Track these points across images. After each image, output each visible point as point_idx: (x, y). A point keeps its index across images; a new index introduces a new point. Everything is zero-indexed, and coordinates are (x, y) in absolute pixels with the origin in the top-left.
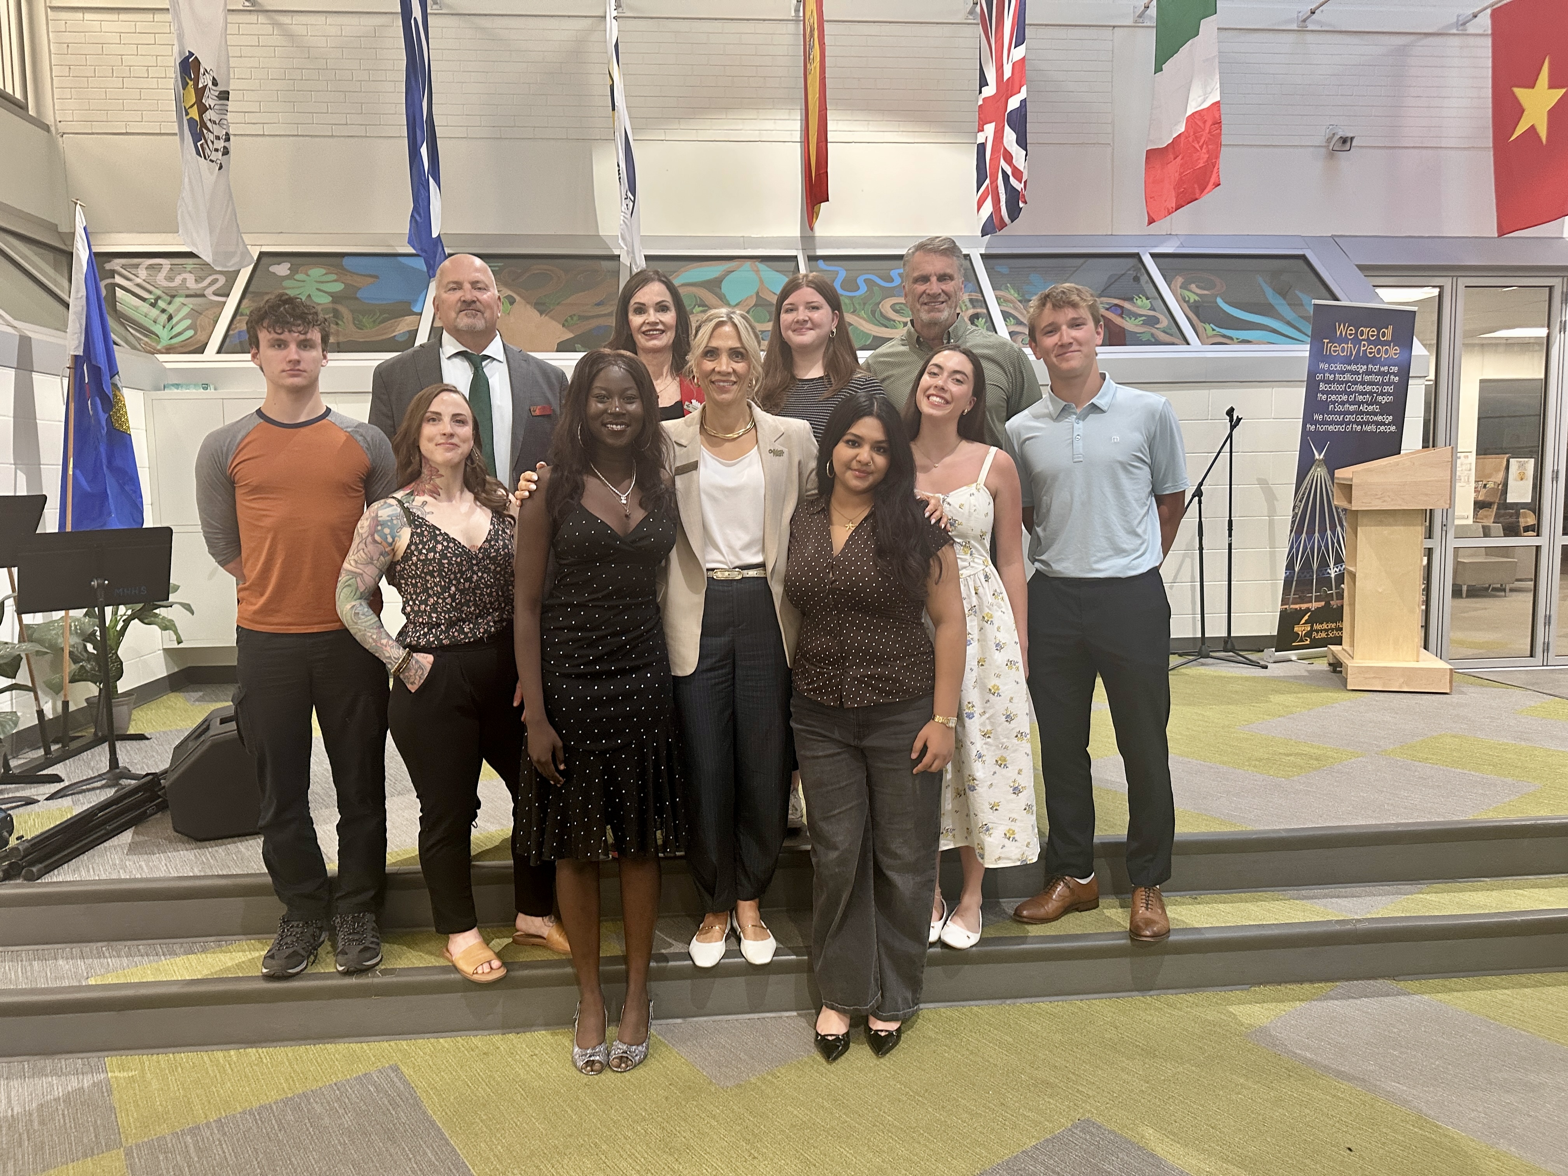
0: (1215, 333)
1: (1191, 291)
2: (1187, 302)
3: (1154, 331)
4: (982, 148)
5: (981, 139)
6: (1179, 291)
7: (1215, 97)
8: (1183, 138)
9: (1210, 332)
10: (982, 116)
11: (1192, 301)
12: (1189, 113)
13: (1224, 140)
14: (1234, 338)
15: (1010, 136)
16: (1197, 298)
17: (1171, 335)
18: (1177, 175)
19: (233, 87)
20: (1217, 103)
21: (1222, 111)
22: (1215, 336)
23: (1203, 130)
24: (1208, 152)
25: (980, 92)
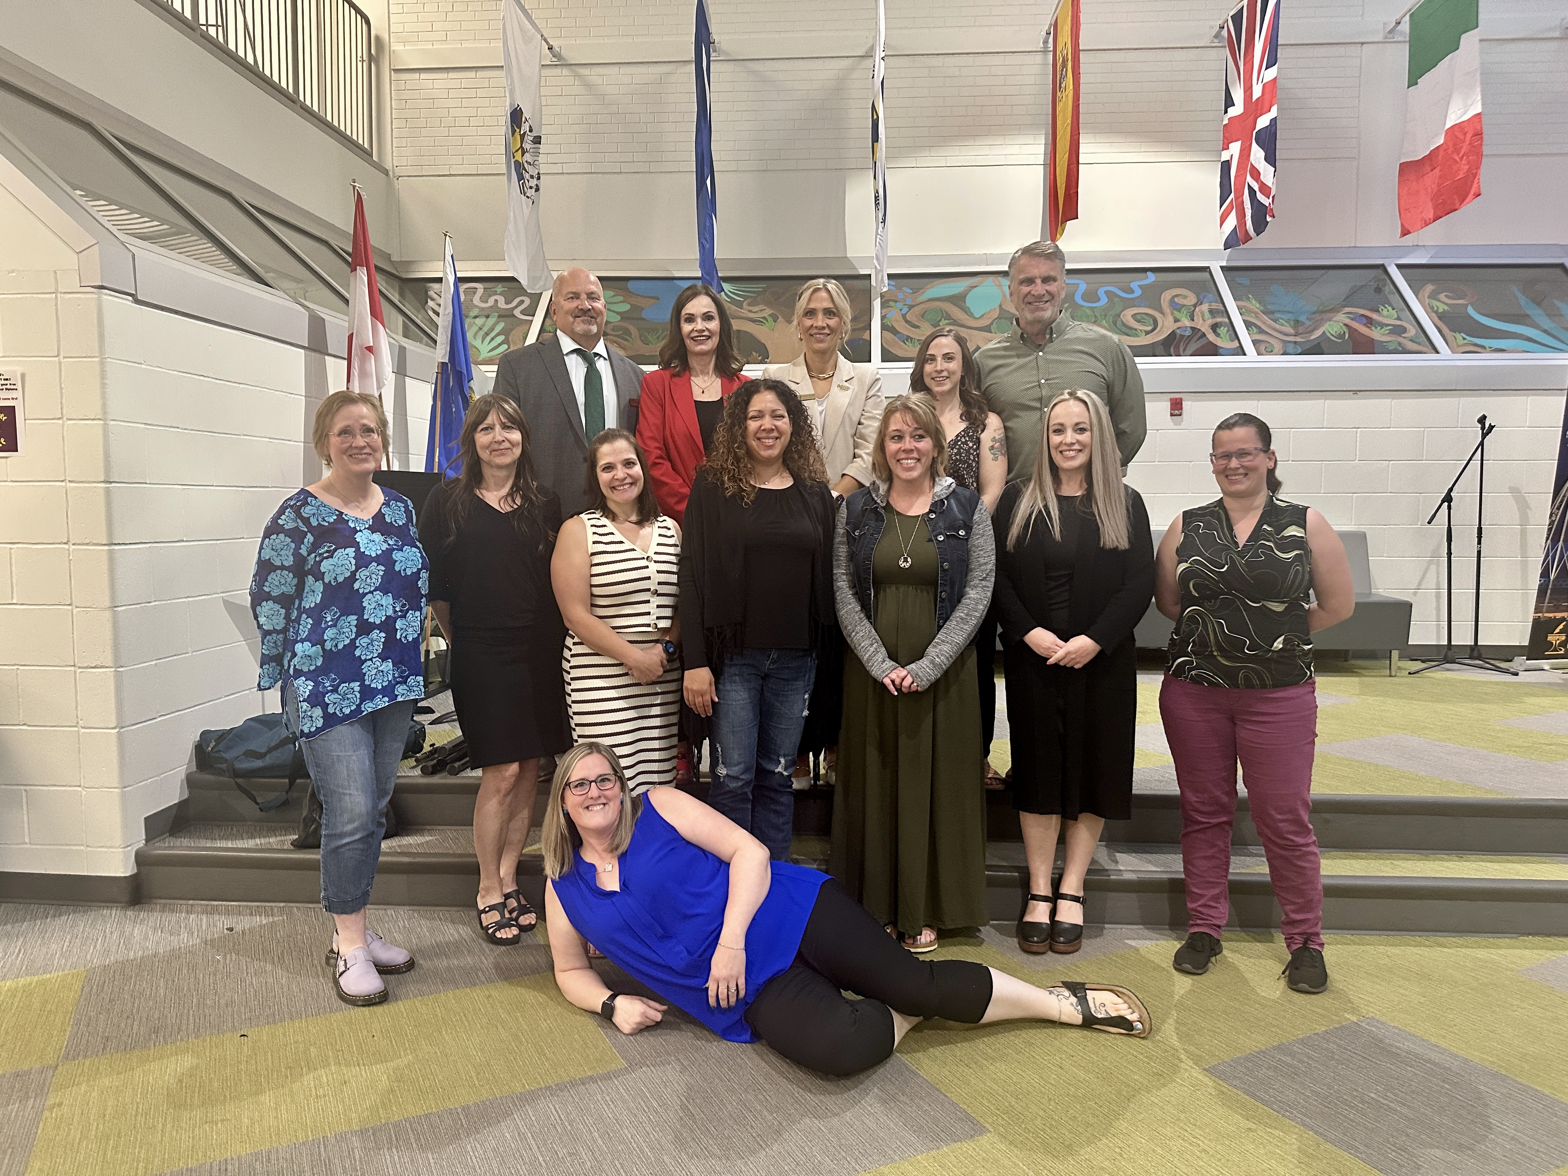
0: (1465, 341)
1: (1439, 301)
2: (1436, 312)
3: (1400, 339)
4: (1226, 166)
5: (1225, 156)
6: (1427, 301)
7: (1477, 109)
8: (1441, 150)
9: (1461, 341)
10: (1227, 135)
11: (1441, 310)
12: (1448, 125)
13: (1486, 150)
14: (1487, 346)
15: (1257, 154)
16: (1446, 308)
17: (1419, 344)
18: (1435, 187)
19: (544, 132)
20: (1479, 115)
21: (1483, 122)
22: (1465, 344)
23: (1464, 142)
24: (1468, 163)
25: (1226, 112)
